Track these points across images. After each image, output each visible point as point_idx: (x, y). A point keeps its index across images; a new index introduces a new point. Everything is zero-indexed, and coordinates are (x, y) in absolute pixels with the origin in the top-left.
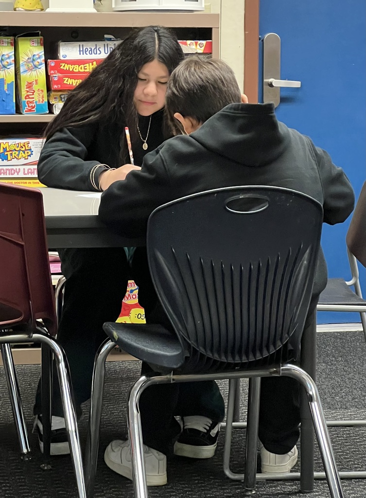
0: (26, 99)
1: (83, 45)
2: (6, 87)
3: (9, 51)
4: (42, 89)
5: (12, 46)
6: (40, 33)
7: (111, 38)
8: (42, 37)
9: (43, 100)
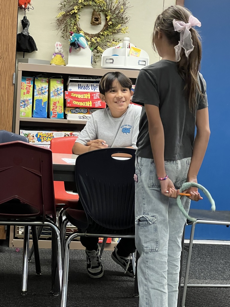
0: (52, 110)
2: (43, 104)
3: (45, 85)
4: (61, 106)
5: (47, 83)
6: (62, 77)
8: (63, 79)
9: (61, 112)
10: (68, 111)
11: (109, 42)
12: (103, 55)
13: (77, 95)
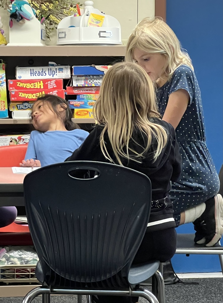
1: (33, 69)
4: (4, 100)
7: (53, 64)
8: (4, 64)
9: (5, 108)
10: (13, 107)
11: (65, 8)
12: (59, 27)
13: (24, 85)
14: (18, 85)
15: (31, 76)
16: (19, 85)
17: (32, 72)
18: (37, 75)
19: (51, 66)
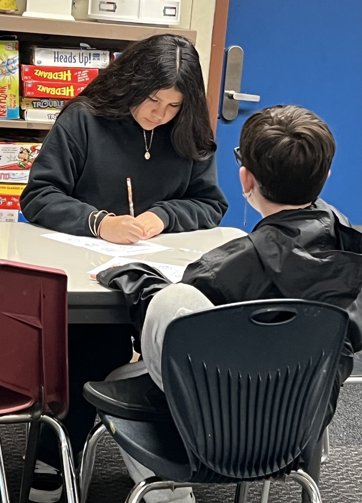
4: (14, 94)
6: (16, 38)
7: (86, 47)
9: (15, 106)
10: (27, 104)
13: (45, 74)
14: (36, 74)
15: (55, 61)
16: (38, 73)
17: (56, 57)
18: (62, 60)
19: (83, 49)
